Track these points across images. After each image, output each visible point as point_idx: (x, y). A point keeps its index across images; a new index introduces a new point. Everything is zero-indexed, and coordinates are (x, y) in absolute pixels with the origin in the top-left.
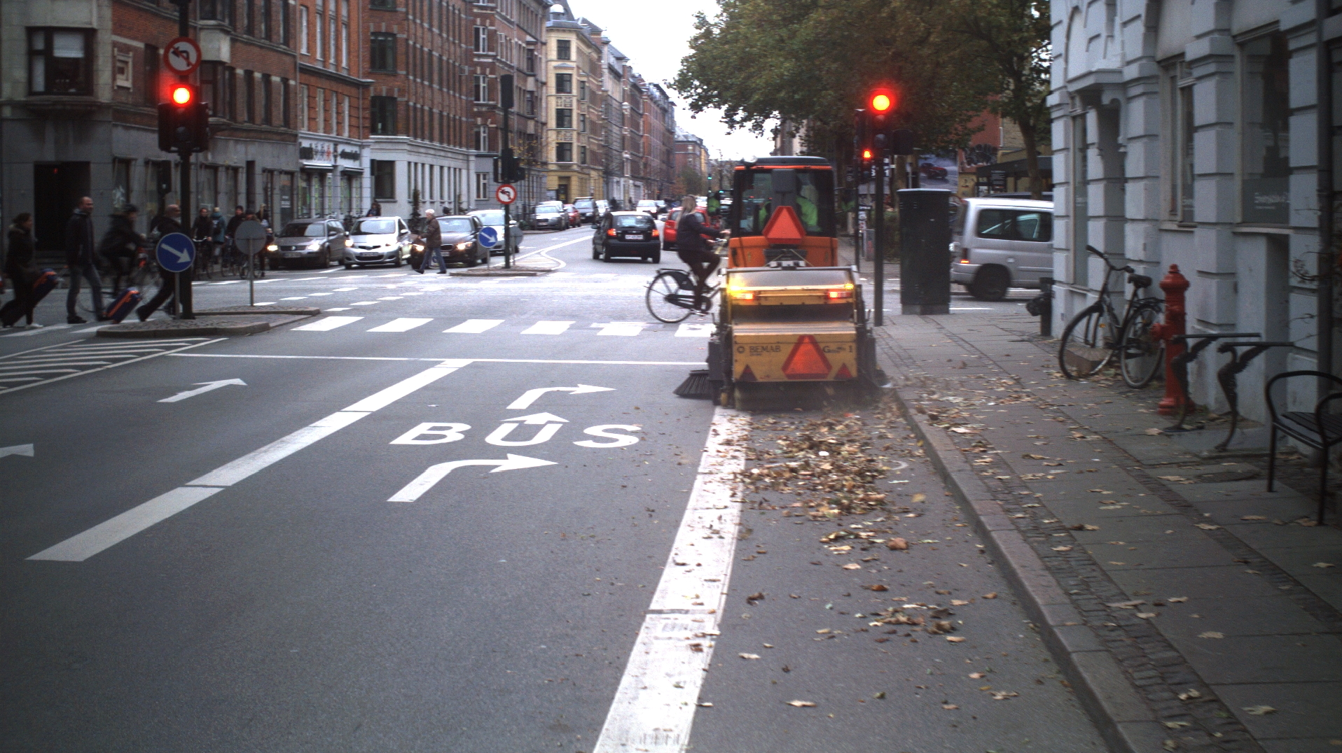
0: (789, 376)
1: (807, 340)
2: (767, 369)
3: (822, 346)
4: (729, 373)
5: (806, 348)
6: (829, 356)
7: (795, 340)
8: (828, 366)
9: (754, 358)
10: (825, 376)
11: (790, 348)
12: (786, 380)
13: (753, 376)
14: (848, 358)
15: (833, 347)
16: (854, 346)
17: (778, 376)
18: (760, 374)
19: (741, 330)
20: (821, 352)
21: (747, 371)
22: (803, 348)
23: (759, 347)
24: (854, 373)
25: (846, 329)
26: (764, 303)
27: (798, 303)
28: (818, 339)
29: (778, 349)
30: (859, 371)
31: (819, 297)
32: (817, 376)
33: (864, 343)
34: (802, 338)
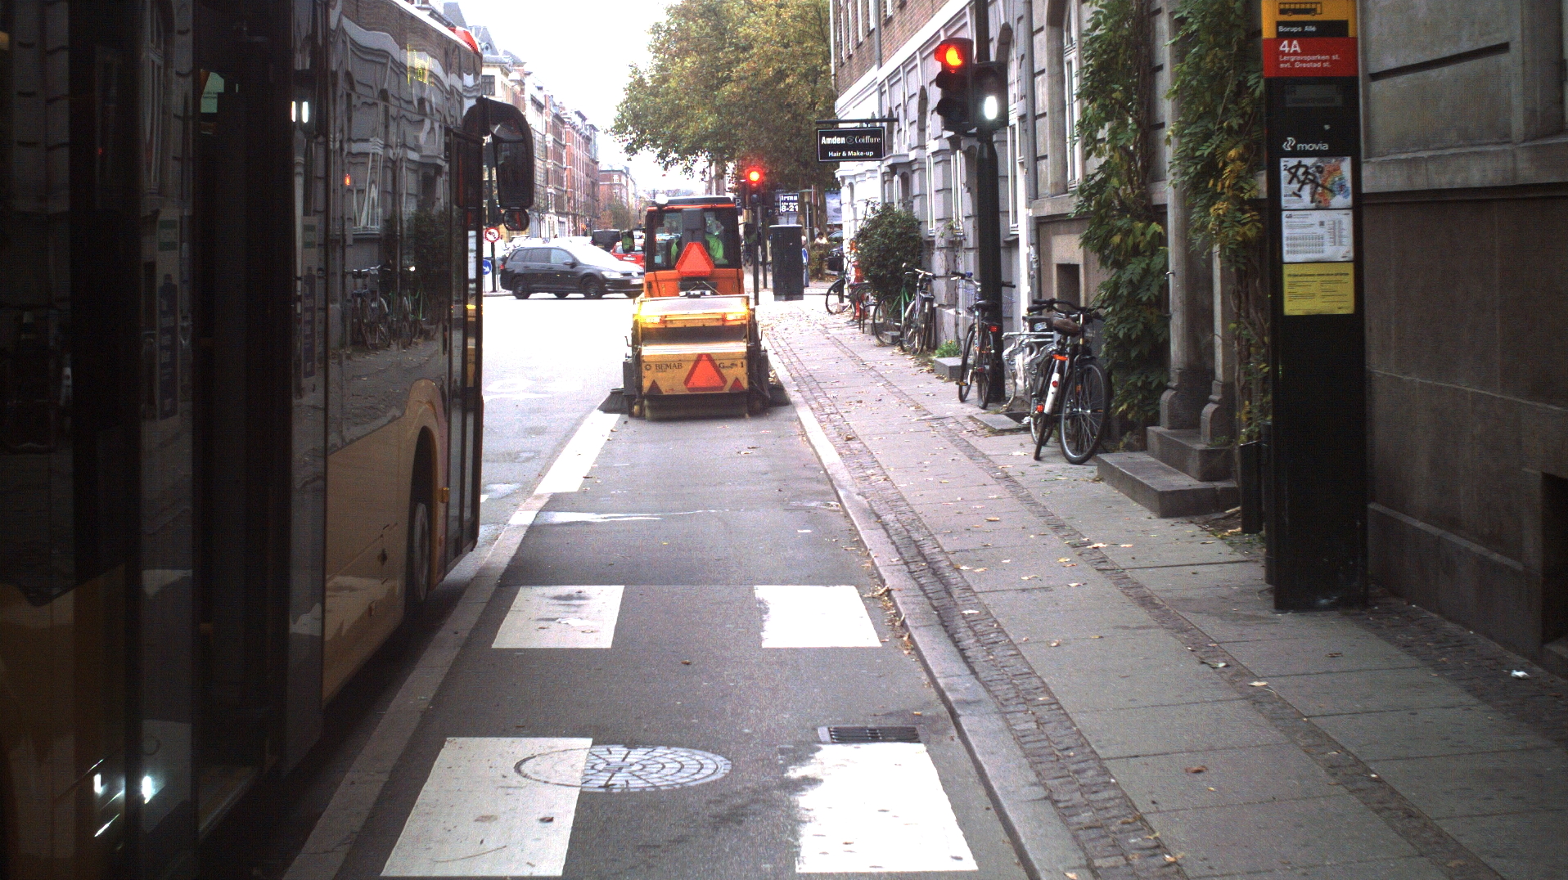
0: (689, 389)
1: (704, 358)
2: (671, 383)
3: (718, 363)
4: (640, 387)
5: (704, 364)
6: (724, 371)
7: (695, 358)
8: (723, 379)
9: (660, 374)
10: (722, 388)
11: (690, 366)
12: (688, 392)
13: (660, 391)
14: (740, 373)
15: (727, 363)
16: (745, 362)
17: (681, 389)
18: (665, 388)
19: (649, 351)
20: (717, 369)
21: (654, 385)
22: (701, 365)
23: (664, 365)
24: (745, 385)
25: (739, 347)
26: (669, 326)
27: (700, 325)
28: (715, 358)
29: (680, 366)
30: (750, 383)
31: (718, 319)
32: (715, 388)
33: (757, 360)
34: (700, 356)
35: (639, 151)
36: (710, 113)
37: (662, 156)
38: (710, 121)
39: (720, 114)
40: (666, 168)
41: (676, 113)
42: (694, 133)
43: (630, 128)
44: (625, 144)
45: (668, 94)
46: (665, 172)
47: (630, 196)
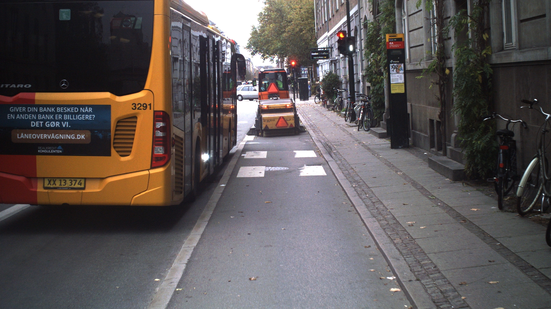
0: (277, 127)
1: (282, 118)
2: (272, 126)
3: (286, 119)
4: (261, 127)
5: (282, 120)
6: (287, 122)
7: (278, 118)
8: (288, 124)
9: (268, 123)
10: (287, 127)
11: (277, 120)
12: (276, 128)
13: (268, 128)
14: (292, 122)
15: (288, 119)
16: (294, 119)
17: (274, 127)
18: (270, 127)
19: (264, 116)
20: (285, 121)
21: (266, 126)
22: (280, 120)
23: (269, 120)
24: (294, 126)
25: (292, 114)
26: (270, 108)
27: (279, 108)
28: (285, 117)
29: (274, 120)
30: (295, 125)
31: (284, 106)
32: (285, 127)
33: (296, 118)
34: (280, 117)
35: (256, 54)
36: (279, 42)
37: (263, 56)
38: (279, 45)
39: (282, 42)
40: (264, 60)
41: (267, 42)
42: (274, 49)
43: (253, 47)
44: (251, 52)
45: (265, 36)
46: (264, 61)
47: (251, 68)
